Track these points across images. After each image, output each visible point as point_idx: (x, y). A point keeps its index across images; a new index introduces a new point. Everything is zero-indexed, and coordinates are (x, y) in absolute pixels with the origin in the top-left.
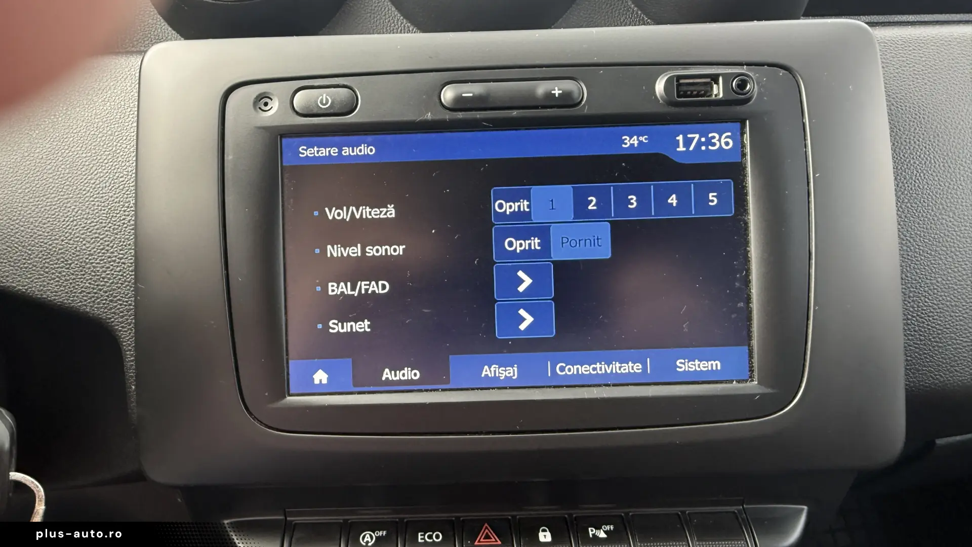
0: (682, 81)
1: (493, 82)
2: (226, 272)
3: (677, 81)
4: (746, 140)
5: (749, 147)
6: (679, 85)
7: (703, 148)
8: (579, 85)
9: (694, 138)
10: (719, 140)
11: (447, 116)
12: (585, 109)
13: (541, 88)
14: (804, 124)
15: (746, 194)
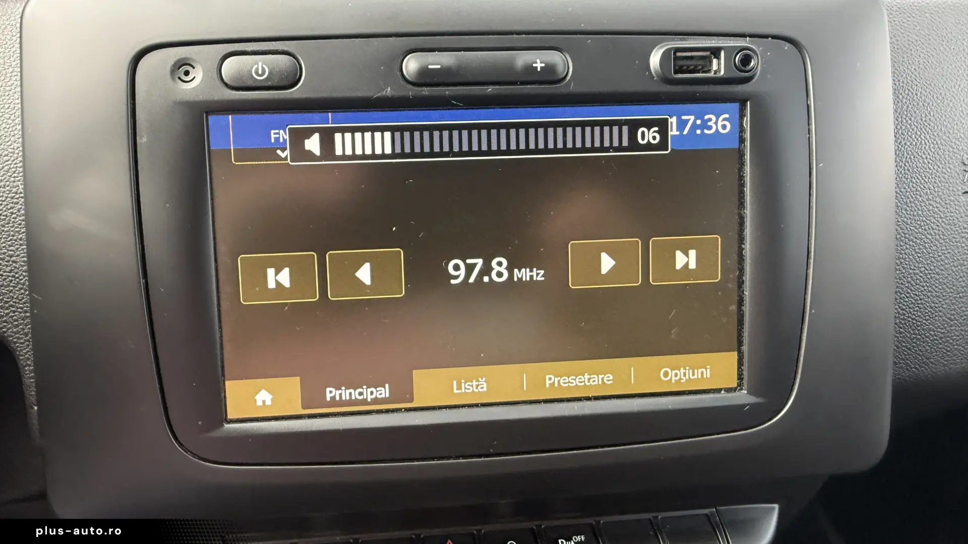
0: (680, 54)
1: (465, 51)
2: (144, 281)
3: (675, 54)
4: (747, 124)
5: (749, 132)
6: (676, 58)
7: (698, 132)
8: (564, 58)
9: (688, 120)
10: (716, 123)
11: (411, 92)
12: (571, 87)
13: (522, 59)
14: (808, 107)
15: (744, 185)
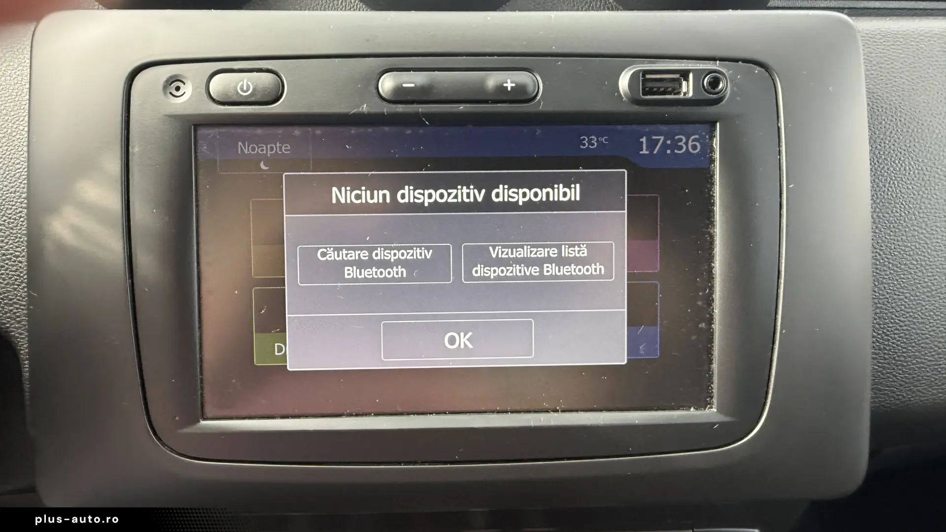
0: (648, 76)
1: (438, 71)
2: (130, 281)
3: (644, 76)
4: (716, 144)
5: (718, 152)
6: (645, 81)
7: (669, 151)
8: (535, 78)
9: (659, 140)
10: (686, 143)
11: (386, 109)
12: (541, 105)
13: (492, 80)
14: (779, 129)
15: (713, 204)
